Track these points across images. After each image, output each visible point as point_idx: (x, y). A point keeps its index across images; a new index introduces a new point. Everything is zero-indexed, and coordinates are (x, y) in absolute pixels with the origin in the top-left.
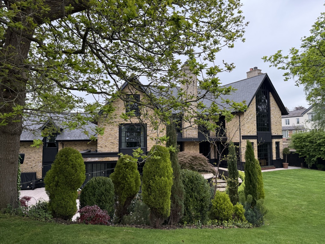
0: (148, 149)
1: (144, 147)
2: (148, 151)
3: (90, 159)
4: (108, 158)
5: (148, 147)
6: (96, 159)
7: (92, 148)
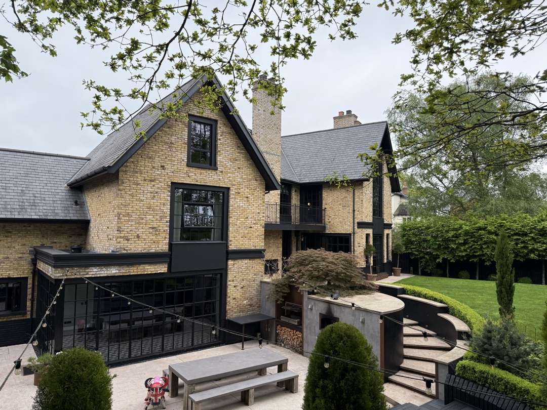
0: (231, 245)
1: (222, 240)
2: (230, 249)
3: (95, 270)
4: (141, 267)
5: (231, 241)
6: (113, 271)
7: (55, 243)
